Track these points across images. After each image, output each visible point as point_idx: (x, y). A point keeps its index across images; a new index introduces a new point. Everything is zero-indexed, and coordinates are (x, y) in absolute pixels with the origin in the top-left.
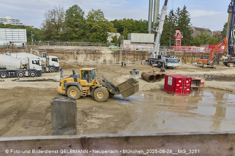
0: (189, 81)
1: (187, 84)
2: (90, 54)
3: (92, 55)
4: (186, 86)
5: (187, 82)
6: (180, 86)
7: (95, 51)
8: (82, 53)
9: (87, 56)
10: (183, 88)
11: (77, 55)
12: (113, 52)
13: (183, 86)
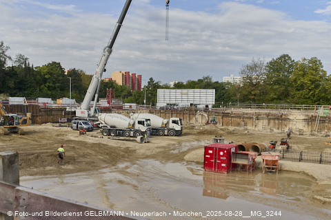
0: (224, 153)
1: (222, 156)
2: (274, 119)
3: (277, 121)
4: (219, 159)
5: (222, 153)
6: (211, 158)
7: (281, 116)
8: (263, 118)
9: (269, 123)
10: (215, 161)
11: (257, 121)
12: (306, 118)
13: (215, 159)
